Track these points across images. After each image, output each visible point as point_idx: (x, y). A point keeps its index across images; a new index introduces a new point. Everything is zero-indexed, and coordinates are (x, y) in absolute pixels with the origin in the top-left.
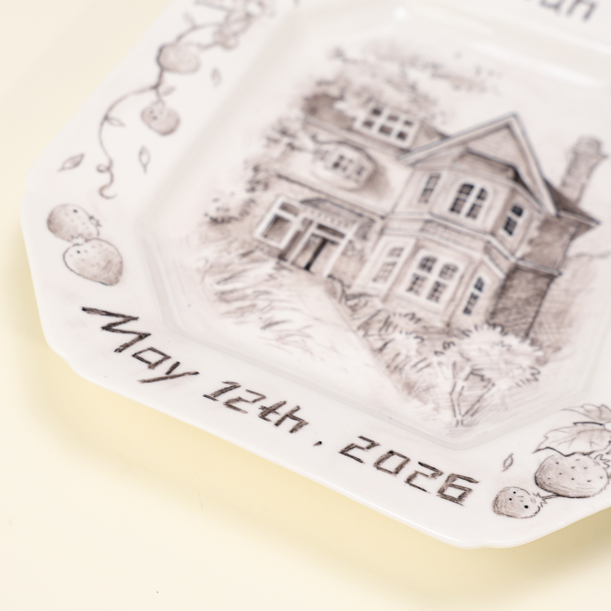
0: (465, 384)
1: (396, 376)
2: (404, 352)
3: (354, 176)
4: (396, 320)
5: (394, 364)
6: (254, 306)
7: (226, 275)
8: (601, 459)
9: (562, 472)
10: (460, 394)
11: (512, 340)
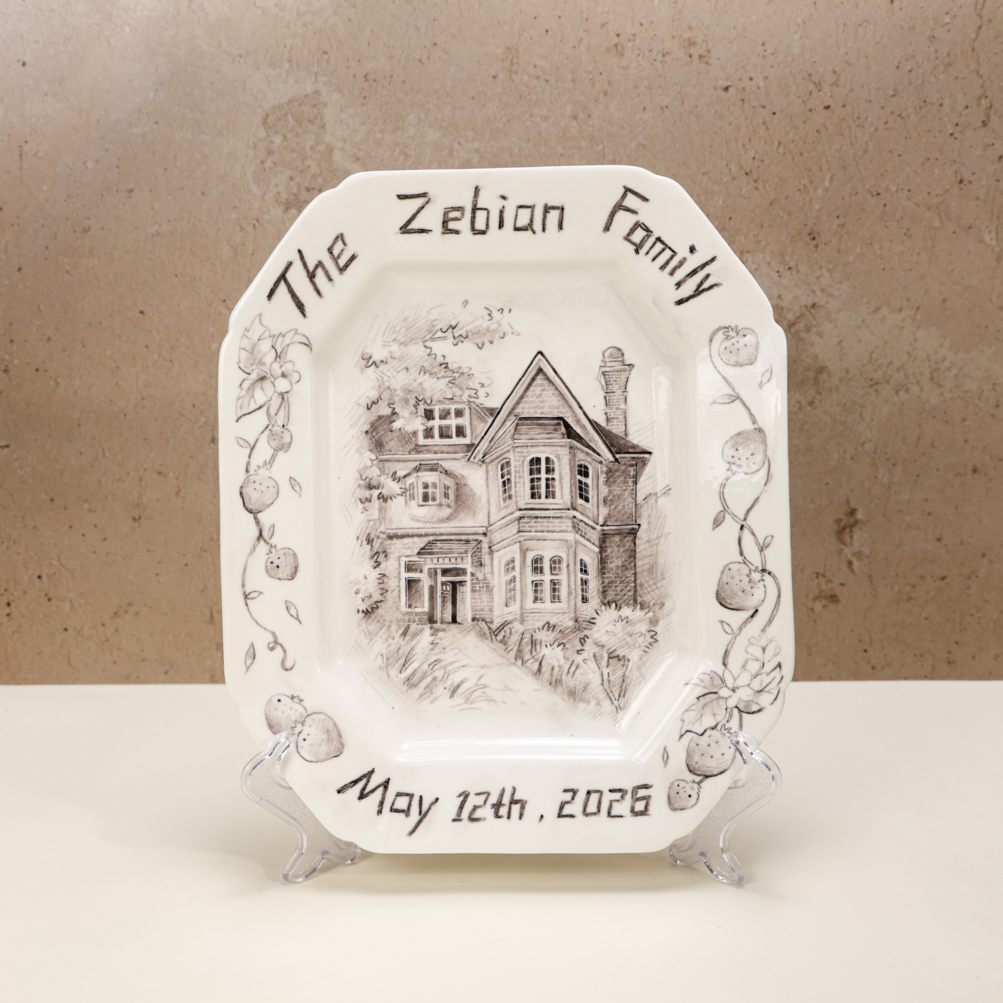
0: (608, 670)
1: (560, 689)
2: (556, 664)
3: (445, 501)
4: (538, 636)
5: (554, 679)
6: (435, 679)
7: (402, 661)
8: (725, 729)
9: (703, 753)
10: (609, 681)
11: (626, 611)
